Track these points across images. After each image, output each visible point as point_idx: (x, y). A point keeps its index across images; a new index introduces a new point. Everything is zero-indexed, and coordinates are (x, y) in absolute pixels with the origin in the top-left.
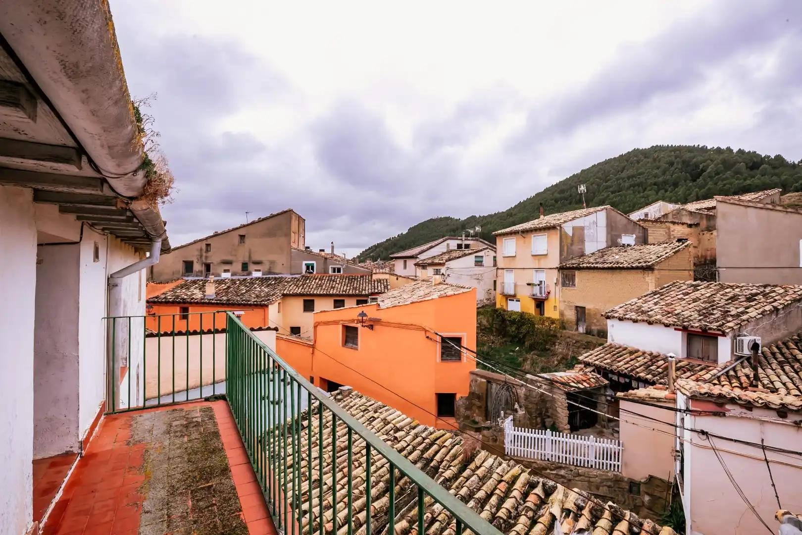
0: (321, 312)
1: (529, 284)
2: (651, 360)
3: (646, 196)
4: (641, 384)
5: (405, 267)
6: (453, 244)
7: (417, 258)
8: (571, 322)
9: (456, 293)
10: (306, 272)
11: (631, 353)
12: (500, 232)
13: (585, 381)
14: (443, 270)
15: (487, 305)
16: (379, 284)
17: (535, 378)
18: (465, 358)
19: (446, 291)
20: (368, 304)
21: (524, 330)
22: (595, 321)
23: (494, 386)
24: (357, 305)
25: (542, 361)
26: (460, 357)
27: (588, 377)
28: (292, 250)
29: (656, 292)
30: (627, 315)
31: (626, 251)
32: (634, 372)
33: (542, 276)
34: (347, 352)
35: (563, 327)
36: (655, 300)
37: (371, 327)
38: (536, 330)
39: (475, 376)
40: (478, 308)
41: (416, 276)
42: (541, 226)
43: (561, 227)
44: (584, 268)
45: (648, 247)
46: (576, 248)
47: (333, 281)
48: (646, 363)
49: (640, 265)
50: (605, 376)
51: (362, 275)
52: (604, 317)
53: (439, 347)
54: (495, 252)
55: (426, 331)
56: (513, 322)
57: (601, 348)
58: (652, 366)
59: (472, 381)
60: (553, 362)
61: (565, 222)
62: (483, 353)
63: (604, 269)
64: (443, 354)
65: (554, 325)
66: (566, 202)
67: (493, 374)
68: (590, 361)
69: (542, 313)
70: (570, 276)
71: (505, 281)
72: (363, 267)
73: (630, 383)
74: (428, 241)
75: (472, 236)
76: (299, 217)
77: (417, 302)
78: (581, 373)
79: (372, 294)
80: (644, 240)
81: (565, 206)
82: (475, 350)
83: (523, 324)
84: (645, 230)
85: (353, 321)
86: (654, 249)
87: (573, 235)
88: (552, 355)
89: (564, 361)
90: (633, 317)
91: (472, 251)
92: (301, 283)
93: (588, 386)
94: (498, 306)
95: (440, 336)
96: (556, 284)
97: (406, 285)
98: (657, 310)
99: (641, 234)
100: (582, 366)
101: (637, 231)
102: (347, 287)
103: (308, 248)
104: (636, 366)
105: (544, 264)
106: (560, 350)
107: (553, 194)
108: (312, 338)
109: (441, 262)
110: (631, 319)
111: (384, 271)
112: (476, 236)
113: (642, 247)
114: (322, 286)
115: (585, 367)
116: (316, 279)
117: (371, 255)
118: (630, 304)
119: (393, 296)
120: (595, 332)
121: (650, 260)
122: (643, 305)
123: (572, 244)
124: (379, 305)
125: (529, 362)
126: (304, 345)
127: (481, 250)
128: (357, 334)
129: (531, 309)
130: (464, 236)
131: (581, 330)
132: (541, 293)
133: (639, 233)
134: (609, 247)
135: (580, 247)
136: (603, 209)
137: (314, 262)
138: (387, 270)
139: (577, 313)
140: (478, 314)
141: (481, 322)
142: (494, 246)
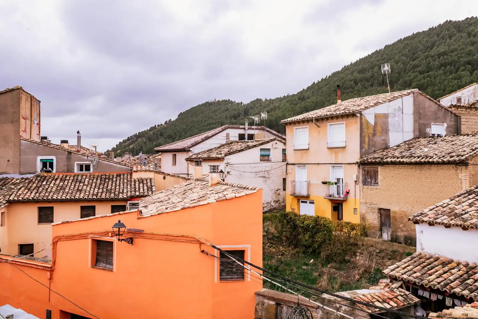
0: (63, 223)
1: (324, 183)
2: (467, 272)
3: (458, 77)
4: (457, 302)
5: (174, 163)
6: (234, 134)
7: (190, 151)
8: (374, 227)
9: (237, 195)
10: (42, 170)
11: (444, 264)
12: (289, 119)
13: (391, 299)
14: (222, 166)
15: (275, 209)
16: (141, 185)
17: (333, 298)
18: (249, 276)
19: (225, 193)
20: (126, 212)
21: (319, 238)
22: (401, 226)
23: (285, 308)
24: (112, 212)
25: (340, 276)
26: (243, 275)
27: (396, 294)
28: (22, 142)
29: (470, 191)
30: (438, 218)
31: (435, 143)
32: (448, 287)
33: (340, 173)
34: (99, 274)
35: (365, 234)
36: (470, 201)
37: (131, 241)
38: (333, 238)
39: (261, 297)
40: (264, 213)
41: (188, 174)
42: (338, 113)
43: (361, 114)
44: (387, 163)
45: (461, 138)
46: (378, 139)
47: (80, 182)
48: (461, 276)
49: (452, 159)
50: (415, 293)
51: (118, 173)
52: (411, 222)
53: (216, 264)
54: (285, 144)
55: (201, 244)
56: (306, 229)
57: (409, 258)
58: (468, 279)
59: (258, 304)
60: (354, 277)
61: (366, 108)
62: (271, 268)
63: (411, 164)
64: (222, 272)
65: (355, 232)
66: (367, 84)
67: (283, 294)
68: (397, 274)
69: (340, 218)
70: (372, 172)
71: (297, 180)
72: (120, 163)
73: (444, 300)
74: (205, 131)
75: (257, 125)
76: (32, 98)
77: (189, 208)
78: (387, 289)
79: (132, 198)
80: (456, 131)
81: (366, 88)
82: (261, 266)
83: (318, 231)
84: (457, 118)
85: (106, 234)
86: (468, 140)
87: (375, 123)
88: (353, 268)
89: (367, 275)
90: (445, 221)
91: (257, 143)
92: (35, 185)
93: (396, 305)
94: (288, 210)
95: (218, 249)
96: (356, 182)
97: (175, 186)
98: (473, 212)
99: (453, 123)
100: (388, 281)
101: (448, 119)
102: (99, 189)
103: (45, 138)
104: (450, 280)
105: (342, 158)
106: (362, 261)
107: (352, 73)
108: (50, 257)
109: (220, 156)
110: (443, 224)
111: (147, 168)
112: (261, 124)
113: (454, 138)
114: (65, 189)
115: (391, 282)
116: (56, 180)
117: (131, 147)
118: (441, 206)
119: (160, 200)
120: (402, 239)
121: (462, 153)
122: (456, 207)
123: (374, 135)
124: (141, 212)
125: (325, 277)
126: (37, 267)
127: (268, 142)
128: (112, 250)
129: (327, 213)
130: (247, 124)
131: (386, 236)
132: (338, 193)
133: (451, 121)
134: (416, 138)
135: (383, 138)
136: (409, 94)
137: (54, 158)
138: (152, 167)
139: (381, 217)
140: (265, 219)
141: (268, 229)
142: (284, 137)
